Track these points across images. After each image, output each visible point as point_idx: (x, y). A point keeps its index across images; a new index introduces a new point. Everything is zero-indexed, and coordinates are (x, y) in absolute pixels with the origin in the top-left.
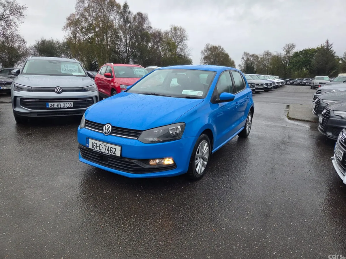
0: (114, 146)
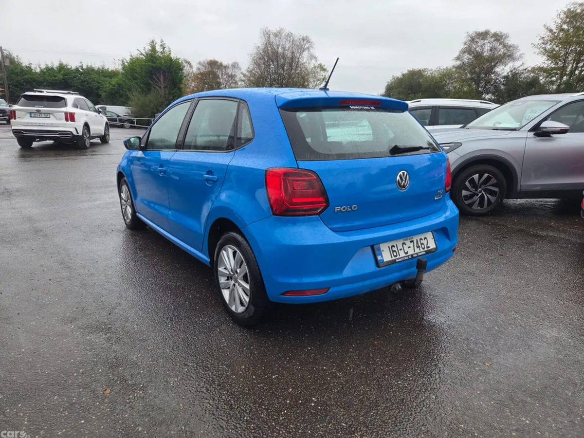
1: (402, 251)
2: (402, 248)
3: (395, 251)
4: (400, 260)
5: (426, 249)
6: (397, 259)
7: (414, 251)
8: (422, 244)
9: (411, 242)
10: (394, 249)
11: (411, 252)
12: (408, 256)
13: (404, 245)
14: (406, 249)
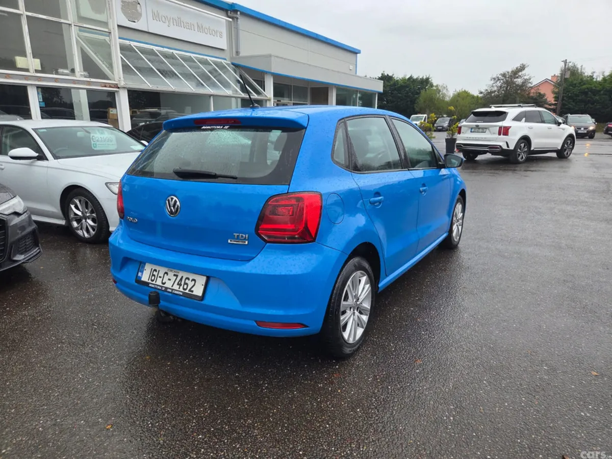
1: (161, 279)
2: (162, 276)
3: (154, 276)
4: (153, 286)
5: (187, 291)
6: (151, 284)
7: (172, 286)
8: (185, 284)
9: (175, 275)
10: (155, 273)
11: (168, 285)
12: (162, 287)
13: (166, 275)
14: (165, 280)
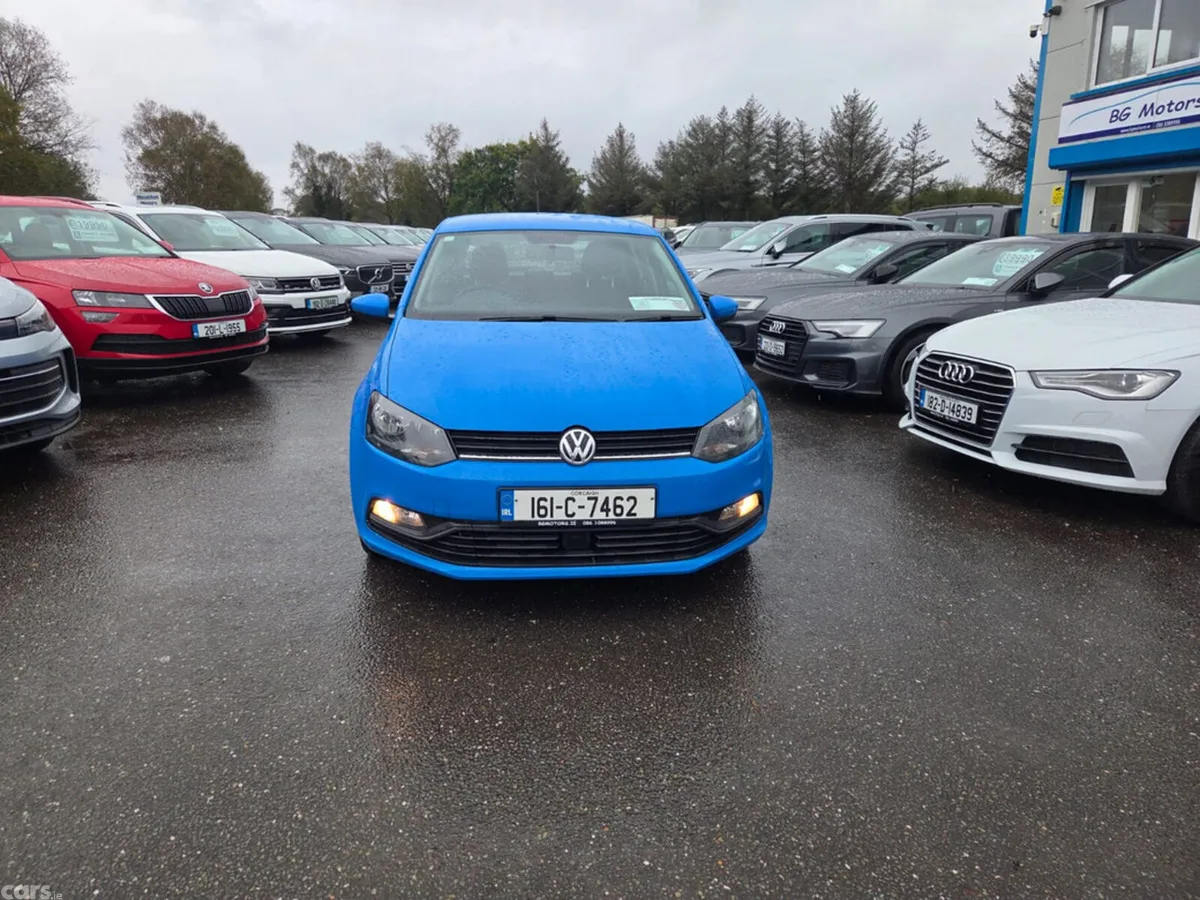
0: (625, 493)
